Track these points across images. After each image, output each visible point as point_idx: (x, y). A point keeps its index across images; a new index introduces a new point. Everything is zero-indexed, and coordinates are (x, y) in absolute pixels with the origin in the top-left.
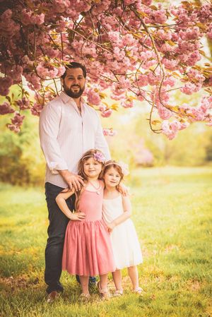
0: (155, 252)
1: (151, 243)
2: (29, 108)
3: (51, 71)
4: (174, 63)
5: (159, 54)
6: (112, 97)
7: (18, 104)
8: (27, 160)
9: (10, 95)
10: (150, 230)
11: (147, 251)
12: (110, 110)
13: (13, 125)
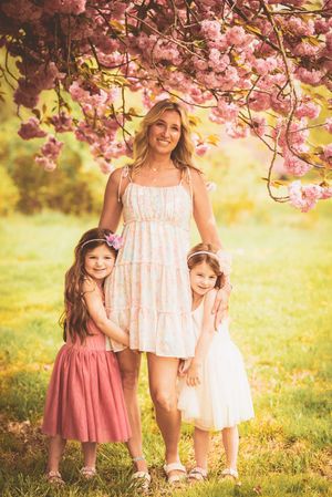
0: (274, 382)
1: (268, 364)
2: (70, 130)
3: (96, 96)
4: (317, 75)
5: (290, 62)
6: (210, 119)
7: (53, 123)
8: (89, 175)
9: (39, 107)
10: (269, 336)
11: (260, 378)
12: (205, 145)
13: (44, 158)
